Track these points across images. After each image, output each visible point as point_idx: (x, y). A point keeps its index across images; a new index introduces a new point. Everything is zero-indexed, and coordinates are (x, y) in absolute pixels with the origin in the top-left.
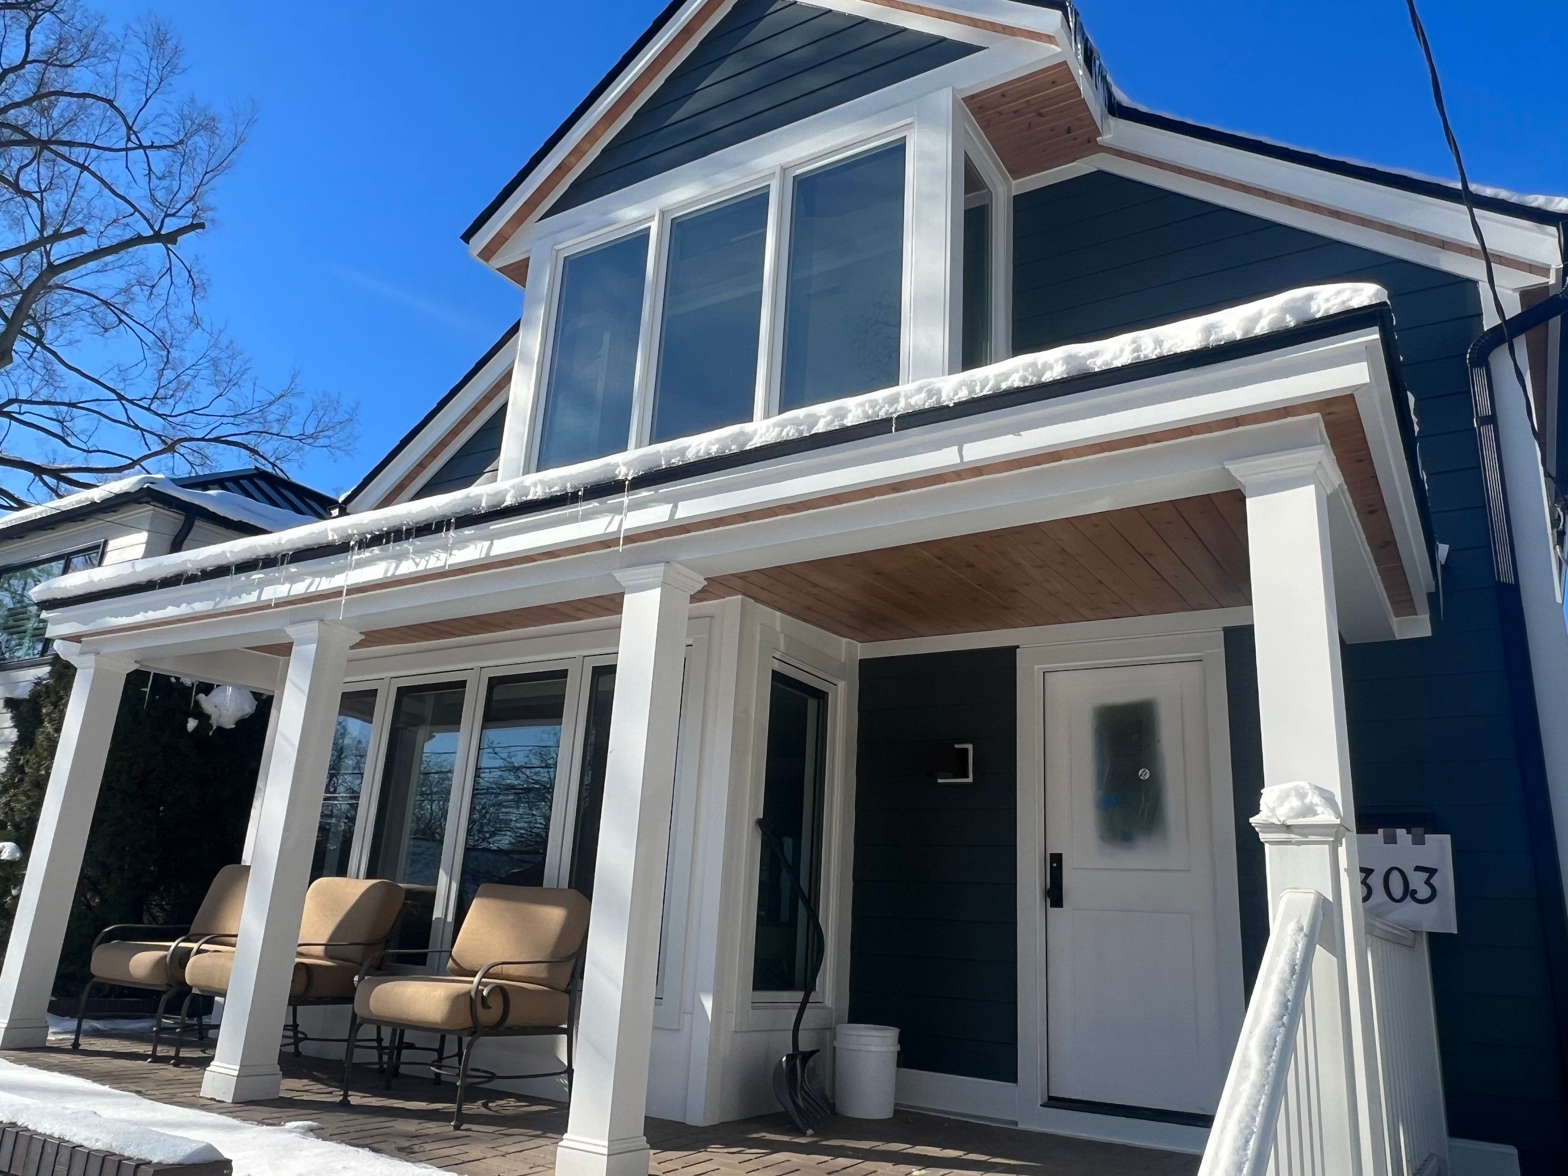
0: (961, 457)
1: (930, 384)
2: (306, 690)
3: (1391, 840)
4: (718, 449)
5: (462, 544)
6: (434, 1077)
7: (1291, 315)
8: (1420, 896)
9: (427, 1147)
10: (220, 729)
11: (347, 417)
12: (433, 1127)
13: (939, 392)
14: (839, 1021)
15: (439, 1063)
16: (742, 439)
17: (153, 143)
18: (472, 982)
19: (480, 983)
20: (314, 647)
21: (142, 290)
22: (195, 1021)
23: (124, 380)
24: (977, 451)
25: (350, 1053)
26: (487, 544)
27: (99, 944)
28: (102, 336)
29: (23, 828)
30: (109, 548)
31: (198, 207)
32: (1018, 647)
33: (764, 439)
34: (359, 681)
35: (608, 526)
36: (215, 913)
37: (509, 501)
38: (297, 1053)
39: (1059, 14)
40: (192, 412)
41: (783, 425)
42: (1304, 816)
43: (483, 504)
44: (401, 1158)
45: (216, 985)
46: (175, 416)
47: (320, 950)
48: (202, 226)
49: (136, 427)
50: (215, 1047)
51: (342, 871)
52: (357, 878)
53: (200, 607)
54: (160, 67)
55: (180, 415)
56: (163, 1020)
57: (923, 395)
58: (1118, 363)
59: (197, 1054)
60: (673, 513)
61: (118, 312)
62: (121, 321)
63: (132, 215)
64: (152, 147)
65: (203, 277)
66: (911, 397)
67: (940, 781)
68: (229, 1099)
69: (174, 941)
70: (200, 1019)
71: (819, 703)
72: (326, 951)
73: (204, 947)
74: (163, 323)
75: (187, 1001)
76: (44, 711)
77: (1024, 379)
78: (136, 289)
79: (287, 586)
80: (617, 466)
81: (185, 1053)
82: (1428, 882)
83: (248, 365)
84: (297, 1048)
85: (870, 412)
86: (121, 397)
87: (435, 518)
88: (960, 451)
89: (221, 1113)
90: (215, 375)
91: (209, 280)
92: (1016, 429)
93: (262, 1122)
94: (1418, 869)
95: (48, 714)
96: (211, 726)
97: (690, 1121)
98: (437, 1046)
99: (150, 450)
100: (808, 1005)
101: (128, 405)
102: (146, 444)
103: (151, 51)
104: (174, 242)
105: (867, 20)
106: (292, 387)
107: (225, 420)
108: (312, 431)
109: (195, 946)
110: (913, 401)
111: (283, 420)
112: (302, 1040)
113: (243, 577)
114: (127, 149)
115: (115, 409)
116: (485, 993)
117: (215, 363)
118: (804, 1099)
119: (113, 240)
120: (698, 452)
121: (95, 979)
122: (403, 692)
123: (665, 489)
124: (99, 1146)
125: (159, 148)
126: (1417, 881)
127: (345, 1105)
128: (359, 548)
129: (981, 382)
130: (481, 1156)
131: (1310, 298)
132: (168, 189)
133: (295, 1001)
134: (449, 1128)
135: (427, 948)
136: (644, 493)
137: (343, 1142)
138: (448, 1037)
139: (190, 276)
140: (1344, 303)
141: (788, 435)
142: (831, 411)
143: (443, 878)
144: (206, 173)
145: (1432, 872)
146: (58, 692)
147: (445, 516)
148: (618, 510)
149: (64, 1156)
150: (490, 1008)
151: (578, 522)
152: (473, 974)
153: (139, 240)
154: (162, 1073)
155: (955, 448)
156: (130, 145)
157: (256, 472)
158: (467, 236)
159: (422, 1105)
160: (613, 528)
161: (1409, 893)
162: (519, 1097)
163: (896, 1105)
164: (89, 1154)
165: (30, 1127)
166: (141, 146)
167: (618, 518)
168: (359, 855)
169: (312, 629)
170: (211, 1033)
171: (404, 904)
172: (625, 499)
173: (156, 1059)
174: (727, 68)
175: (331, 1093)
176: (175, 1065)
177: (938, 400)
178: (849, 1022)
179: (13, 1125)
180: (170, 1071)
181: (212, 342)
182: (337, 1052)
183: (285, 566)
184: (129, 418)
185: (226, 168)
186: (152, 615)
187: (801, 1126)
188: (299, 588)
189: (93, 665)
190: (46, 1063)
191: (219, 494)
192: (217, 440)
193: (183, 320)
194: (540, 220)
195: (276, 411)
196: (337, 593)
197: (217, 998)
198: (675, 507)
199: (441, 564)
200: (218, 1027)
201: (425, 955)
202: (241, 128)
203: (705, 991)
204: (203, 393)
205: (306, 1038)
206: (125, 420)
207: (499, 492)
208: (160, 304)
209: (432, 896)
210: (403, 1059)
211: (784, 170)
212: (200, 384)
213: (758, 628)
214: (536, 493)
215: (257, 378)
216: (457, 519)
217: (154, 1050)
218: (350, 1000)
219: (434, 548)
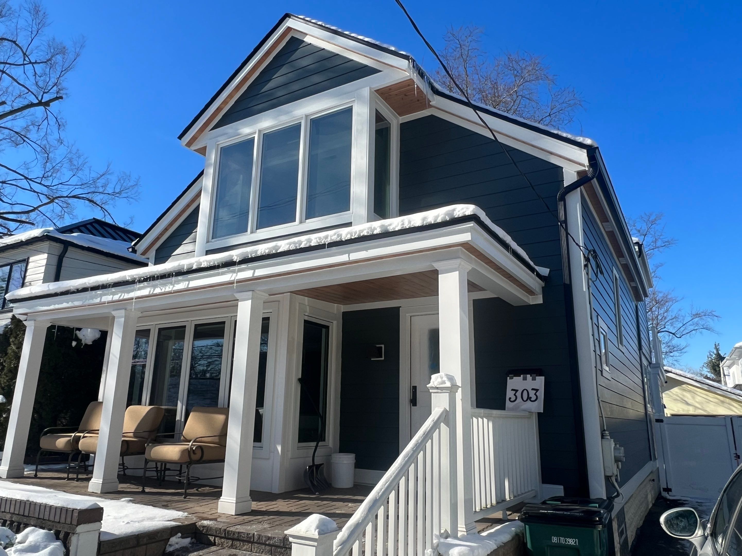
0: (349, 258)
1: (338, 232)
2: (121, 337)
3: (525, 379)
4: (268, 251)
5: (178, 282)
6: (178, 481)
7: (448, 216)
8: (532, 399)
9: (173, 504)
10: (86, 345)
11: (135, 183)
12: (176, 498)
13: (341, 235)
14: (335, 452)
15: (180, 475)
16: (277, 248)
17: (36, 61)
18: (189, 445)
19: (192, 445)
20: (123, 319)
21: (34, 127)
22: (83, 464)
23: (28, 169)
24: (355, 256)
25: (145, 473)
26: (187, 282)
27: (43, 436)
28: (16, 147)
29: (5, 389)
30: (30, 261)
31: (59, 89)
32: (401, 307)
33: (284, 249)
34: (143, 326)
35: (231, 277)
36: (88, 421)
37: (194, 267)
38: (125, 474)
39: (407, 61)
40: (61, 184)
41: (290, 244)
42: (442, 384)
43: (185, 268)
44: (163, 508)
45: (91, 450)
46: (53, 186)
47: (132, 434)
48: (61, 98)
49: (34, 192)
50: (92, 473)
51: (139, 403)
52: (146, 405)
53: (77, 303)
54: (37, 24)
55: (55, 185)
56: (71, 464)
57: (336, 236)
58: (397, 229)
59: (85, 476)
60: (254, 273)
61: (23, 137)
62: (24, 141)
63: (28, 93)
64: (36, 63)
65: (63, 121)
66: (332, 236)
67: (372, 359)
68: (99, 492)
69: (73, 433)
70: (85, 463)
71: (326, 330)
72: (134, 435)
73: (86, 435)
74: (45, 142)
75: (80, 457)
76: (11, 340)
77: (368, 232)
78: (31, 127)
79: (112, 296)
80: (233, 256)
81: (80, 476)
82: (535, 394)
83: (86, 161)
84: (124, 472)
85: (319, 241)
86: (26, 178)
87: (167, 273)
88: (349, 256)
89: (96, 497)
90: (71, 166)
91: (66, 122)
92: (366, 249)
93: (112, 499)
94: (533, 389)
95: (13, 342)
96: (82, 344)
97: (273, 492)
98: (179, 469)
99: (42, 202)
100: (318, 447)
101: (30, 182)
102: (40, 200)
103: (32, 16)
104: (49, 106)
105: (338, 54)
106: (108, 170)
107: (77, 187)
108: (119, 190)
109: (82, 435)
110: (333, 238)
111: (104, 186)
112: (126, 469)
113: (93, 292)
114: (24, 65)
115: (24, 183)
116: (194, 449)
117: (71, 160)
118: (317, 481)
119: (20, 105)
120: (261, 252)
121: (42, 450)
122: (160, 330)
123: (250, 265)
124: (59, 505)
125: (39, 63)
126: (532, 394)
127: (143, 492)
128: (139, 283)
129: (354, 233)
130: (193, 506)
131: (454, 210)
132: (44, 81)
133: (123, 454)
134: (182, 498)
135: (174, 432)
136: (243, 266)
137: (142, 504)
138: (183, 465)
139: (57, 121)
140: (463, 212)
141: (292, 247)
142: (306, 240)
143: (179, 404)
144: (62, 71)
145: (537, 390)
146: (17, 332)
147: (171, 272)
148: (234, 272)
149: (48, 509)
150: (196, 454)
151: (219, 276)
152: (190, 441)
153: (32, 105)
154: (72, 484)
155: (347, 255)
156: (25, 62)
157: (94, 220)
158: (180, 137)
159: (173, 491)
160: (232, 279)
161: (529, 398)
162: (210, 486)
163: (354, 482)
164: (56, 508)
165: (34, 501)
166: (30, 63)
167: (235, 275)
168: (146, 396)
169: (122, 312)
170: (90, 468)
171: (165, 415)
172: (236, 268)
173: (69, 479)
174: (284, 70)
175: (138, 488)
176: (77, 481)
177: (341, 239)
178: (340, 452)
179: (28, 501)
180: (75, 483)
181: (69, 151)
182: (140, 473)
183: (110, 289)
184: (31, 188)
185: (71, 68)
186: (57, 306)
187: (313, 490)
188: (116, 297)
189: (34, 325)
190: (26, 482)
191: (78, 235)
192: (74, 197)
193: (54, 141)
194: (211, 130)
195: (100, 182)
196: (132, 299)
197: (91, 455)
198: (254, 272)
199: (170, 289)
200: (93, 466)
201: (174, 435)
202: (78, 50)
203: (279, 444)
204: (66, 175)
205: (128, 468)
206: (29, 189)
207: (191, 263)
208: (43, 134)
209: (176, 411)
210: (166, 474)
211: (307, 116)
212: (64, 170)
213: (298, 304)
214: (204, 265)
215: (91, 167)
216: (176, 273)
217: (68, 476)
218: (144, 453)
219: (168, 283)
